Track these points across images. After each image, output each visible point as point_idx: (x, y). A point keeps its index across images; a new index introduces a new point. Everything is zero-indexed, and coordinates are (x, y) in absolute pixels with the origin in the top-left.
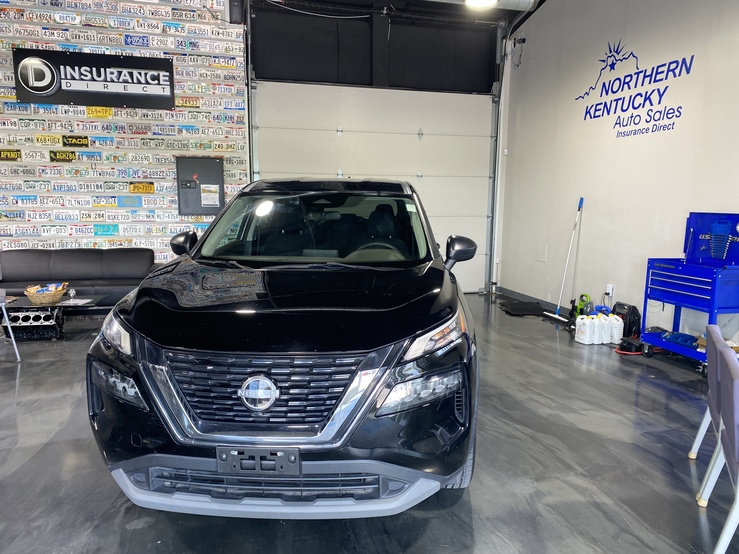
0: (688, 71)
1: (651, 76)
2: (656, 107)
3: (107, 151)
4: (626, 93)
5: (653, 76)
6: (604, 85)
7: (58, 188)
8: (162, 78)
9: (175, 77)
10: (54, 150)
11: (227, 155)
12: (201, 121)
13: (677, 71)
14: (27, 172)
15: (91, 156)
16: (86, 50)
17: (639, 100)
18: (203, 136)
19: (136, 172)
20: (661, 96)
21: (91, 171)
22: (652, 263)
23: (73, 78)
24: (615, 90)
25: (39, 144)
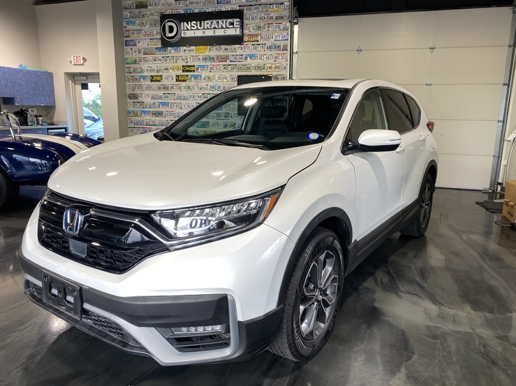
3: (204, 74)
7: (180, 98)
8: (235, 23)
9: (245, 21)
10: (178, 74)
11: (274, 74)
12: (259, 51)
14: (166, 88)
15: (196, 77)
16: (196, 11)
18: (260, 61)
19: (219, 87)
21: (196, 88)
23: (188, 30)
25: (170, 71)
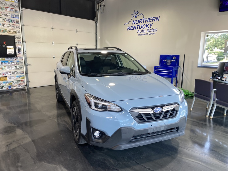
0: (158, 20)
1: (148, 20)
2: (150, 28)
4: (141, 24)
5: (149, 20)
6: (133, 21)
12: (2, 21)
13: (155, 20)
17: (144, 26)
18: (3, 27)
20: (151, 26)
22: (155, 67)
24: (137, 23)
